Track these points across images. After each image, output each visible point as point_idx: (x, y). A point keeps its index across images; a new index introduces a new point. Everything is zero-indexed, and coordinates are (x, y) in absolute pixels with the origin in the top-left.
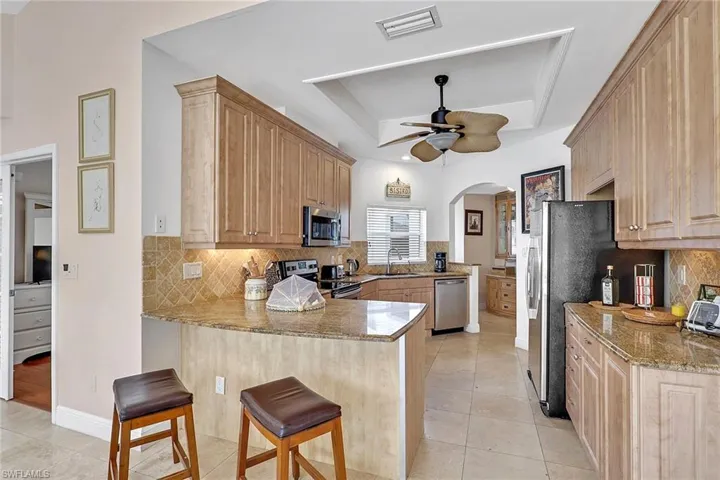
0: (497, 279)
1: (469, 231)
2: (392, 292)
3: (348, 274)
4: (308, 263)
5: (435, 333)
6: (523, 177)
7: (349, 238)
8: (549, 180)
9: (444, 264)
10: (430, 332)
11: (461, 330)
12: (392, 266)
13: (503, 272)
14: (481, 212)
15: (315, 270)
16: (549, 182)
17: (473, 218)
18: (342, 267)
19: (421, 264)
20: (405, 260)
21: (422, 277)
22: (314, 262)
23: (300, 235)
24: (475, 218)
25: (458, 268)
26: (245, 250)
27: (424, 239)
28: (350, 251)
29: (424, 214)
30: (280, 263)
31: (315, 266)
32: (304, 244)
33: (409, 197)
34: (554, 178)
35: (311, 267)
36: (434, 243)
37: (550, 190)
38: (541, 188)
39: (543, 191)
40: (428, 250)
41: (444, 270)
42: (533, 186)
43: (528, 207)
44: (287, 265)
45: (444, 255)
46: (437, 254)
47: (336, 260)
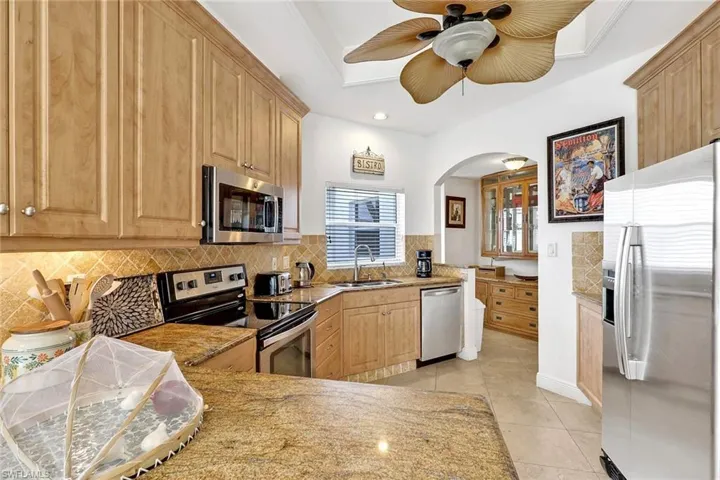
0: (486, 282)
1: (451, 222)
2: (362, 311)
3: (297, 286)
4: (225, 273)
5: (420, 364)
6: (550, 140)
7: (298, 230)
8: (596, 142)
9: (428, 266)
10: (415, 363)
11: (453, 356)
12: (360, 270)
13: (493, 273)
14: (463, 200)
15: (241, 283)
16: (596, 145)
17: (455, 206)
18: (286, 275)
19: (398, 267)
20: (379, 261)
21: (405, 286)
22: (239, 270)
23: (196, 223)
24: (457, 206)
25: (446, 272)
26: (55, 255)
27: (401, 232)
28: (302, 249)
29: (401, 198)
30: (161, 277)
31: (239, 276)
32: (205, 238)
33: (382, 174)
34: (605, 139)
35: (232, 278)
36: (414, 237)
37: (599, 157)
38: (581, 154)
39: (585, 159)
40: (407, 248)
41: (428, 275)
42: (567, 153)
43: (559, 183)
44: (177, 279)
45: (429, 253)
46: (421, 253)
47: (279, 263)
